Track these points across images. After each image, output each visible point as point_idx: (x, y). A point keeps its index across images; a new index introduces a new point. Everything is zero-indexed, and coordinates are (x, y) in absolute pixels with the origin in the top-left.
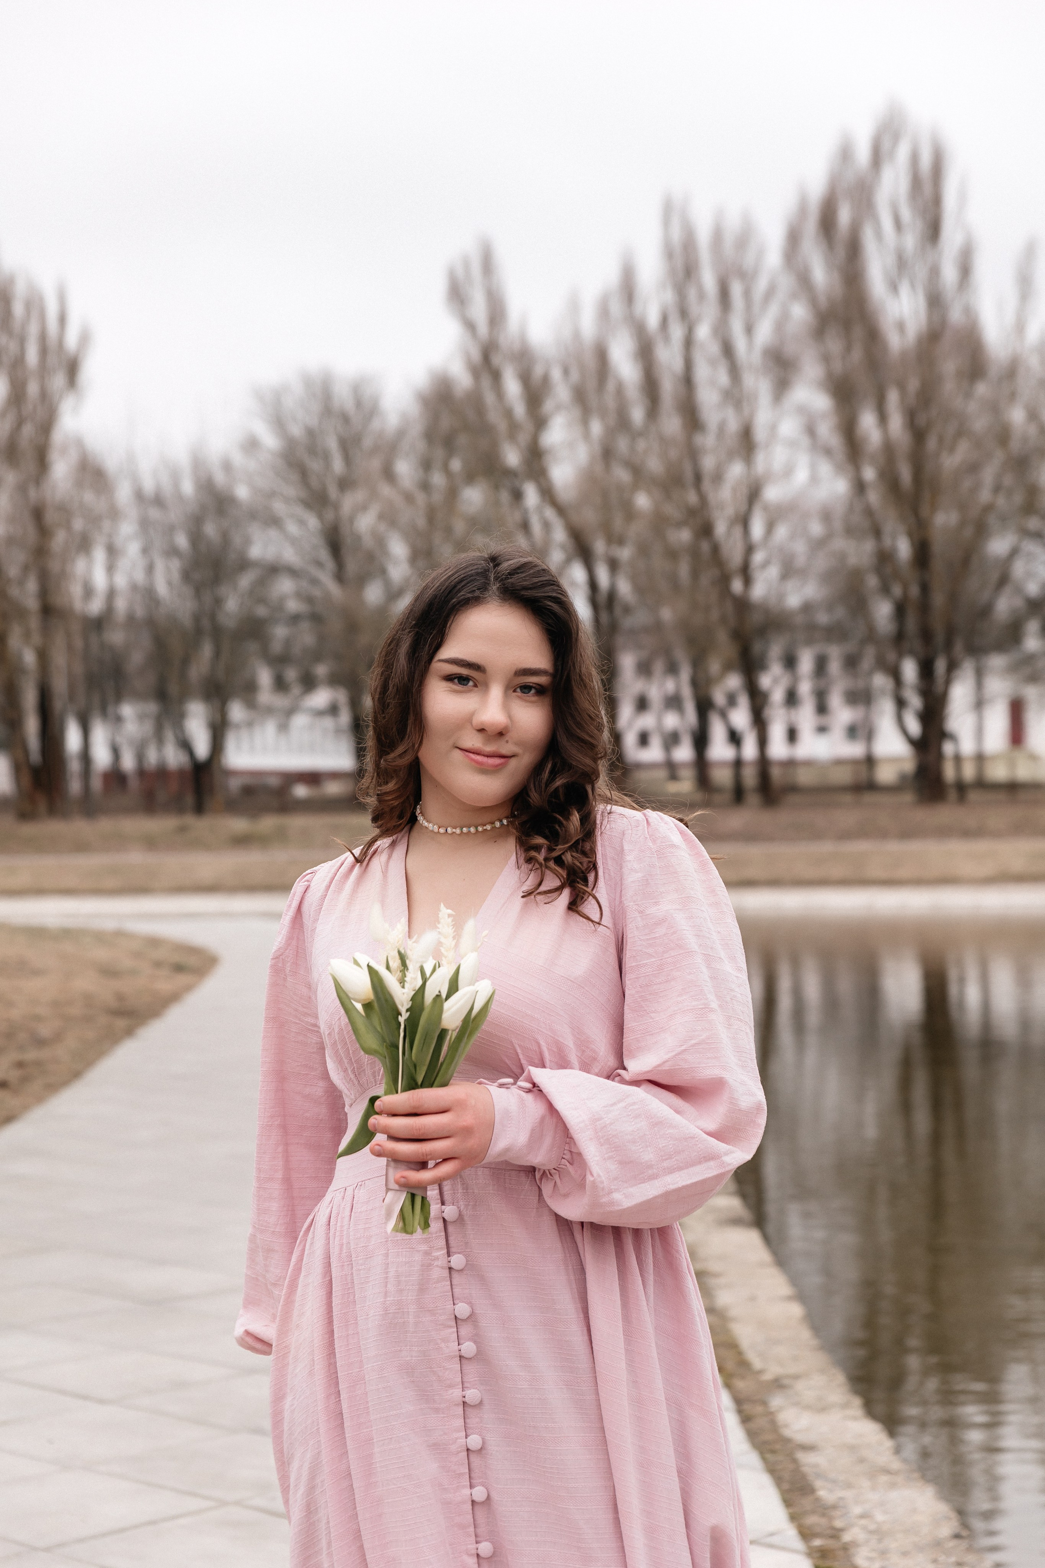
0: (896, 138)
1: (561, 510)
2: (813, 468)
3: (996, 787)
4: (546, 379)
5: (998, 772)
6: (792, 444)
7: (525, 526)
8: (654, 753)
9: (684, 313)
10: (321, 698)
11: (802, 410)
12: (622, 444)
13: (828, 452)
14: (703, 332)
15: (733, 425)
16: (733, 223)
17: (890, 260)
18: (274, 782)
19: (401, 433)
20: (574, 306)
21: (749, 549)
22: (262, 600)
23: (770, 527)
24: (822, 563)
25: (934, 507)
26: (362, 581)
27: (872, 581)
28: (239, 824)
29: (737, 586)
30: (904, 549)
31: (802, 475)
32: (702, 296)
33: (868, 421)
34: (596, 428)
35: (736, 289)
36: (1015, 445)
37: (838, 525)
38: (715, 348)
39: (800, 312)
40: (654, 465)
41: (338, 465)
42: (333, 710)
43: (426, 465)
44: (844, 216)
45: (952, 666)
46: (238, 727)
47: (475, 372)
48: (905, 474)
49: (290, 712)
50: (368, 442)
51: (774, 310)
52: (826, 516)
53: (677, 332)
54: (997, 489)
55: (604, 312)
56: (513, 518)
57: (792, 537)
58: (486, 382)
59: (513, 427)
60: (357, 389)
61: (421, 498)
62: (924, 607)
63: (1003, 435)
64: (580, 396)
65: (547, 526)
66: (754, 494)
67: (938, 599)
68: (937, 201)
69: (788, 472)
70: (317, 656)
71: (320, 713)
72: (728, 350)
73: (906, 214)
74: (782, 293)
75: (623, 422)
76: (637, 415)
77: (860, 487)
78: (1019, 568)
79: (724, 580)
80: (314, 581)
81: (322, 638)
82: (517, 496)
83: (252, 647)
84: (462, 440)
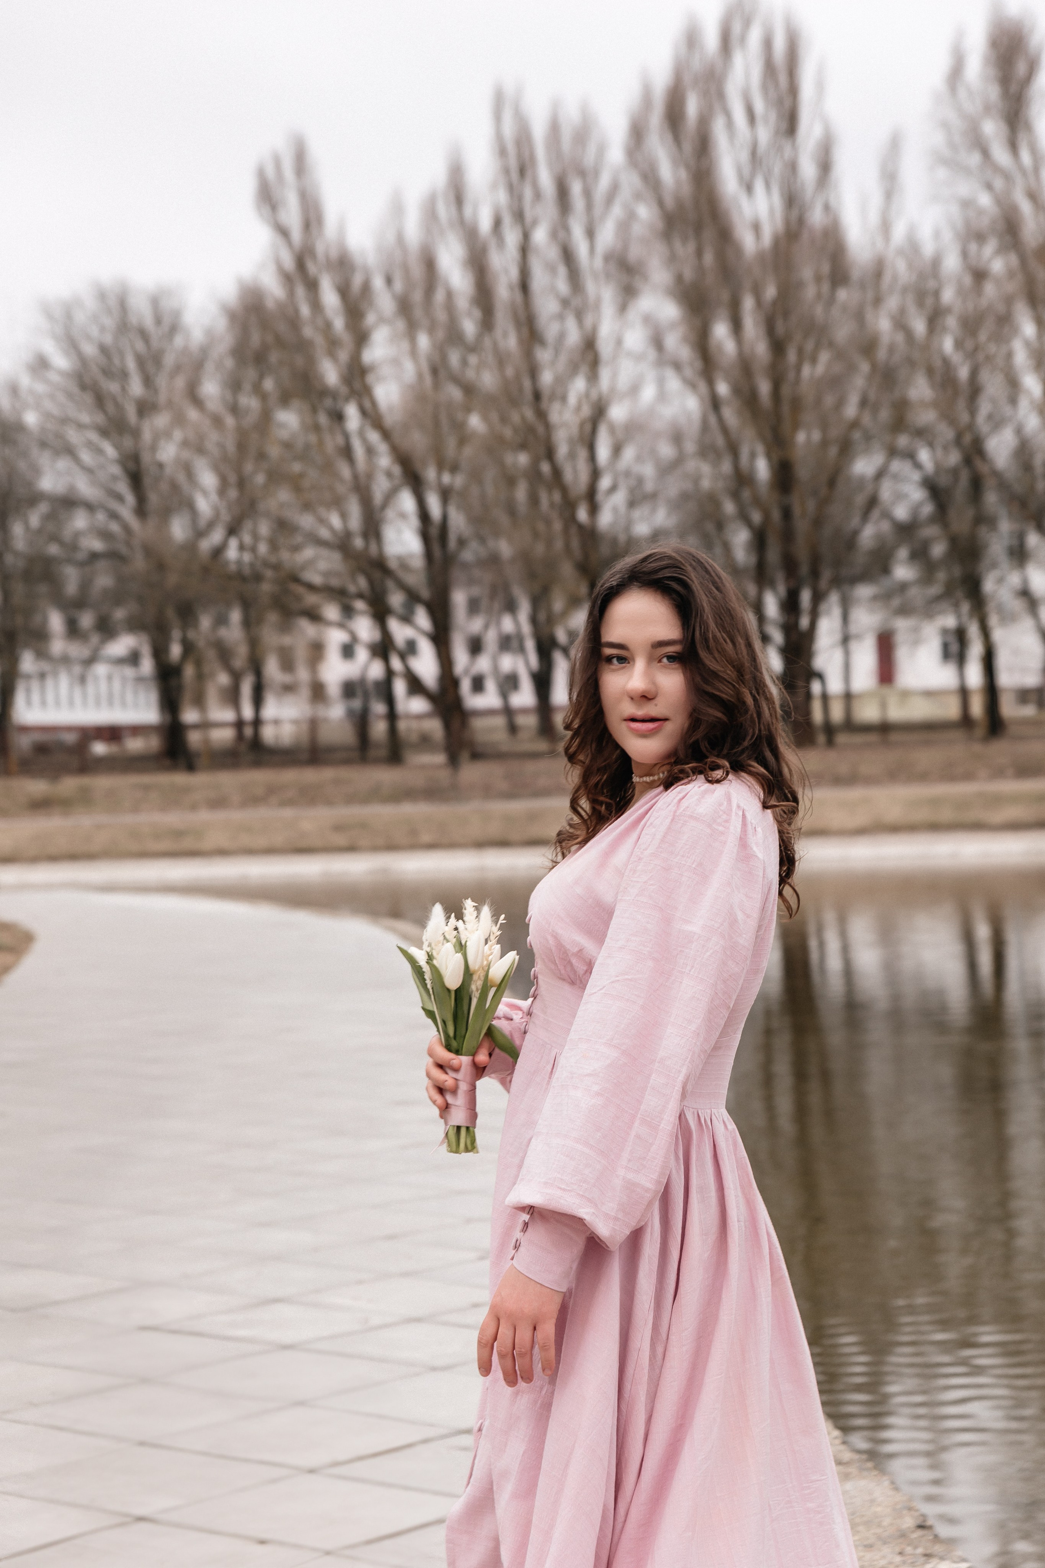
0: (747, 23)
1: (386, 435)
2: (661, 383)
3: (866, 728)
4: (366, 287)
5: (868, 713)
6: (639, 358)
7: (347, 452)
8: (489, 699)
9: (519, 216)
10: (121, 645)
11: (647, 319)
12: (454, 358)
13: (677, 366)
14: (540, 236)
15: (574, 336)
16: (571, 114)
17: (744, 156)
18: (70, 738)
19: (204, 351)
20: (397, 208)
21: (595, 474)
22: (55, 538)
23: (617, 450)
24: (674, 487)
25: (796, 426)
26: (166, 514)
27: (729, 507)
28: (37, 787)
29: (582, 515)
30: (762, 469)
31: (648, 393)
32: (538, 195)
33: (721, 331)
34: (424, 341)
35: (576, 188)
36: (882, 354)
37: (690, 447)
38: (553, 253)
39: (646, 212)
40: (488, 380)
41: (136, 388)
42: (133, 659)
43: (234, 385)
44: (692, 107)
45: (818, 598)
46: (28, 677)
47: (287, 279)
48: (764, 388)
49: (90, 661)
50: (169, 360)
51: (617, 211)
52: (677, 438)
53: (512, 237)
54: (864, 403)
55: (430, 214)
56: (333, 442)
57: (639, 459)
58: (300, 291)
59: (333, 344)
60: (155, 302)
61: (230, 421)
62: (788, 535)
63: (869, 347)
64: (404, 307)
65: (370, 451)
66: (599, 412)
67: (802, 526)
68: (793, 90)
69: (634, 390)
70: (117, 597)
71: (120, 661)
72: (568, 256)
73: (759, 106)
74: (625, 193)
75: (454, 336)
76: (469, 327)
77: (715, 403)
78: (886, 492)
79: (569, 506)
80: (114, 516)
81: (121, 579)
82: (339, 417)
83: (43, 589)
84: (274, 357)
